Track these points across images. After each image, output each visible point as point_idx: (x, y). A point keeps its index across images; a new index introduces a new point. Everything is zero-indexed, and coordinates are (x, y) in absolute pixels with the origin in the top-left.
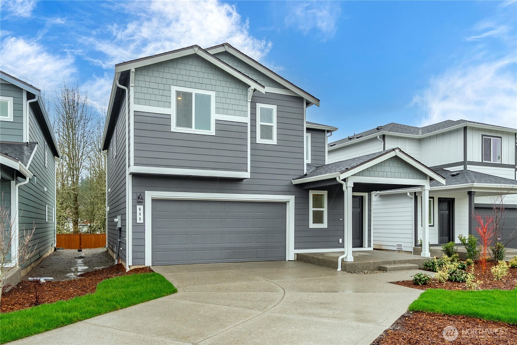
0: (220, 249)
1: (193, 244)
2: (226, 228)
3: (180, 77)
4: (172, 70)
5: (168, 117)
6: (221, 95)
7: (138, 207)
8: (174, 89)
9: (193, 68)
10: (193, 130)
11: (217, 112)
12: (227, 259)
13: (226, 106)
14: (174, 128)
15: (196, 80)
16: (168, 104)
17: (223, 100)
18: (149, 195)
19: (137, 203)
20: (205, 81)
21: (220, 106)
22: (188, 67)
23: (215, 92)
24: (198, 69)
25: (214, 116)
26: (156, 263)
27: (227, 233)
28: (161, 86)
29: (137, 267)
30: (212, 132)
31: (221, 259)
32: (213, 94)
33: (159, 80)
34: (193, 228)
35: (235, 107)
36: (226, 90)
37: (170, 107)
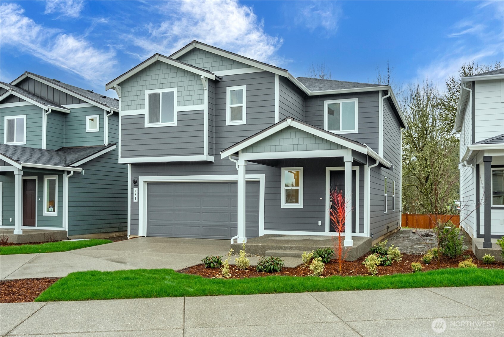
0: (198, 226)
1: (176, 220)
2: (204, 206)
3: (151, 82)
4: (146, 78)
5: (142, 116)
6: (182, 89)
7: (135, 189)
8: (147, 92)
9: (161, 72)
10: (160, 124)
11: (179, 105)
12: (203, 235)
13: (186, 98)
14: (147, 125)
15: (163, 81)
16: (142, 106)
17: (184, 94)
18: (142, 180)
19: (134, 186)
20: (171, 80)
21: (181, 99)
22: (157, 72)
23: (177, 88)
24: (165, 71)
25: (177, 109)
26: (150, 235)
27: (204, 212)
28: (139, 93)
29: (134, 236)
30: (175, 123)
31: (198, 235)
32: (175, 90)
33: (137, 89)
34: (177, 206)
35: (194, 98)
36: (186, 84)
37: (144, 108)
